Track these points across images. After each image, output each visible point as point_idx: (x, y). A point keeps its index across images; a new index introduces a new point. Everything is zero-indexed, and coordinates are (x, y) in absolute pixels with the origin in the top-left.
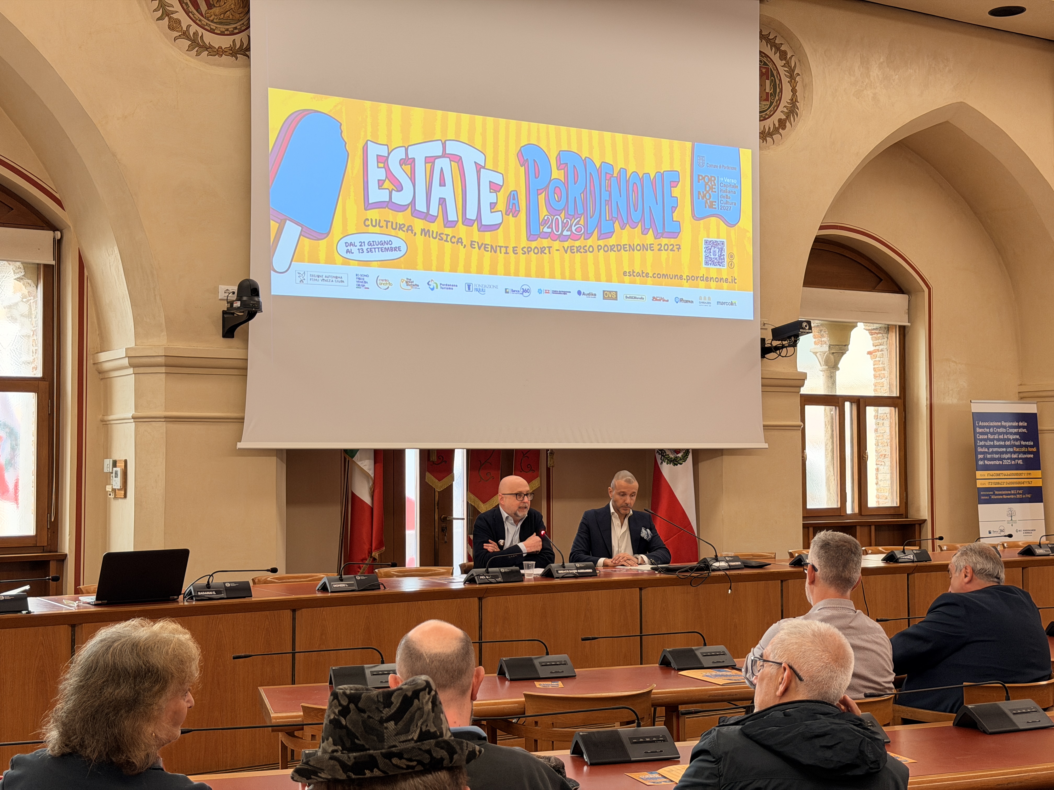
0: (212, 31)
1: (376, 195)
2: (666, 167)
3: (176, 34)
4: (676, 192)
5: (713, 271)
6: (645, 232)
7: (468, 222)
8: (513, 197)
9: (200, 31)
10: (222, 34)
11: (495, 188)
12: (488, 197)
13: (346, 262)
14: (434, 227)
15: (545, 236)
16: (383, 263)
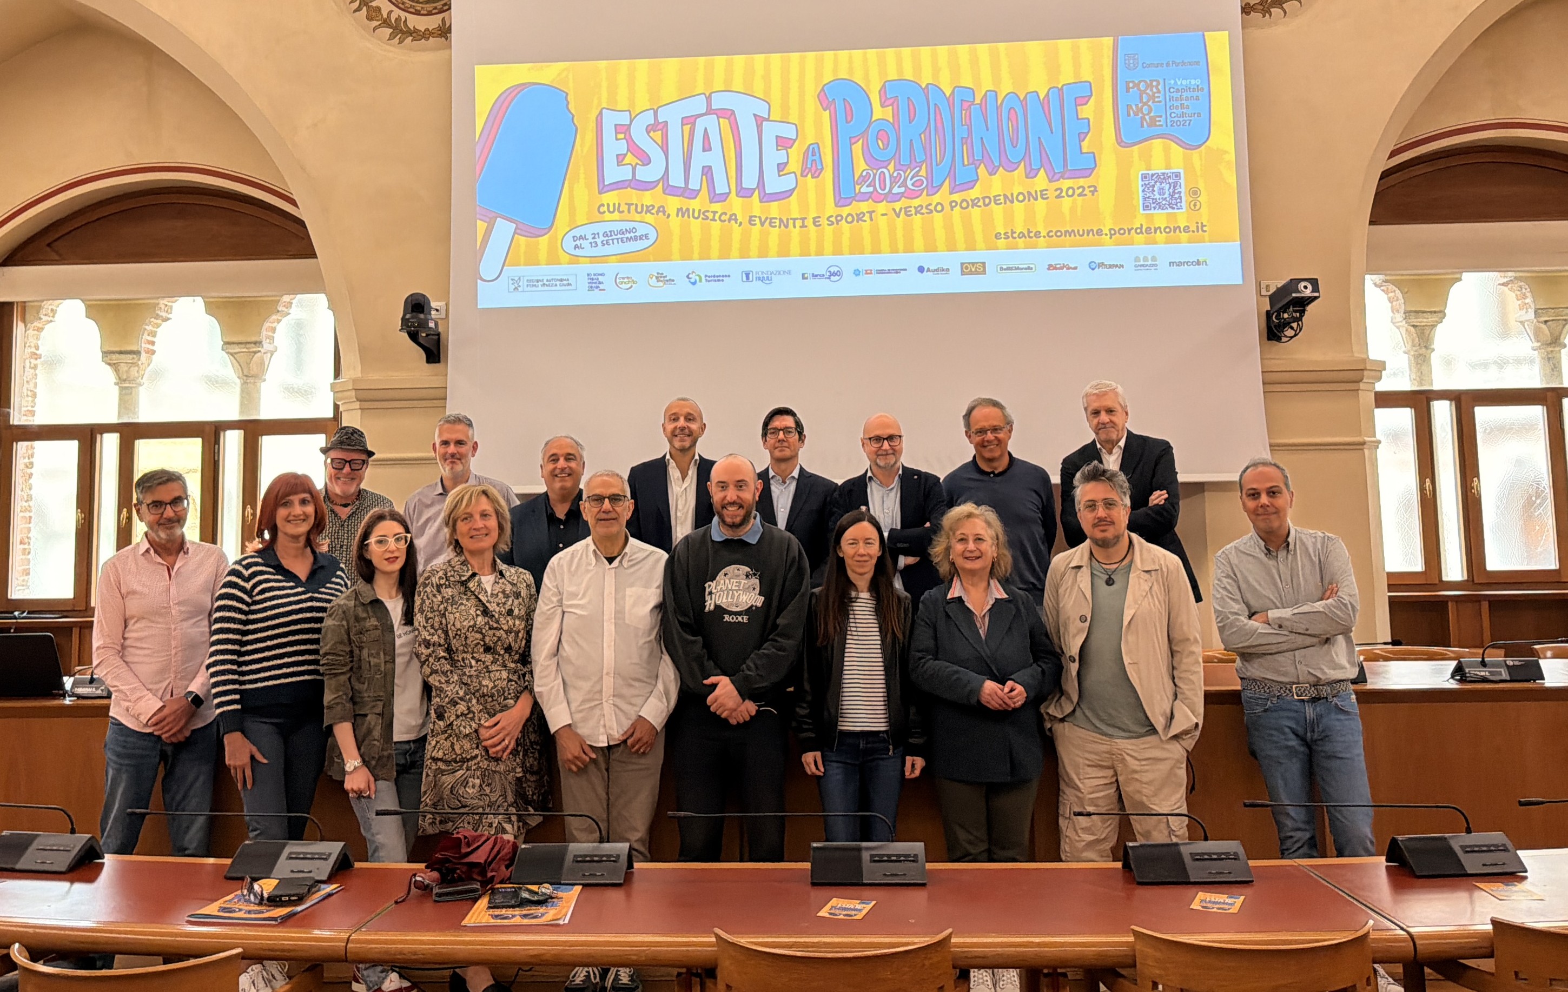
0: (417, 13)
1: (613, 173)
2: (1066, 77)
3: (375, 23)
4: (1087, 111)
5: (1160, 218)
6: (1031, 174)
7: (744, 193)
8: (813, 152)
9: (403, 15)
10: (430, 14)
11: (784, 143)
12: (773, 156)
13: (575, 259)
14: (695, 204)
15: (864, 197)
16: (624, 257)
